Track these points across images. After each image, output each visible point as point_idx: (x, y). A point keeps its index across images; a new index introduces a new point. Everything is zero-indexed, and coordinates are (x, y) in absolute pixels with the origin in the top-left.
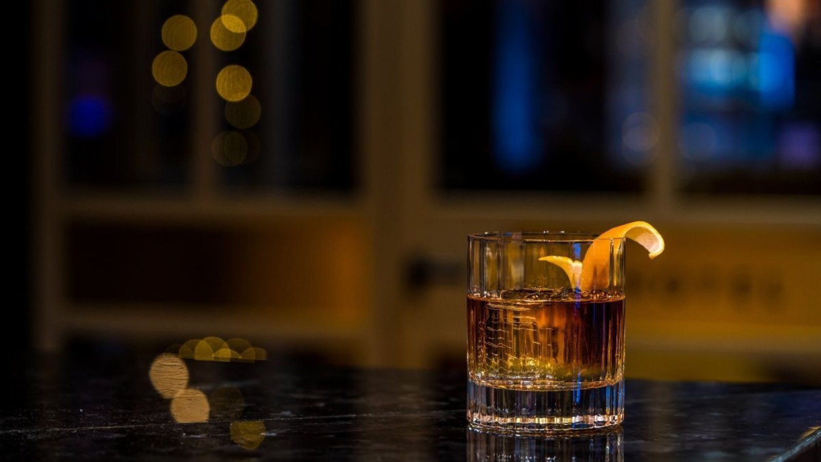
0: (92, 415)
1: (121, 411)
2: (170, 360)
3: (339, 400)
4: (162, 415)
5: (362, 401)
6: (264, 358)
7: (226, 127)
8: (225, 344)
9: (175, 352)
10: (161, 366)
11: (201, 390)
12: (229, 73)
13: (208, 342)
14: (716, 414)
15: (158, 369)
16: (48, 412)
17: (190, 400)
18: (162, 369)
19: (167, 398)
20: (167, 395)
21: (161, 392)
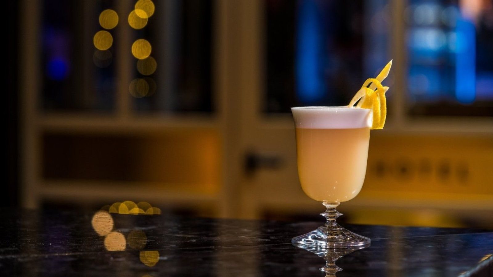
0: (57, 247)
1: (74, 244)
2: (104, 215)
3: (205, 238)
4: (99, 247)
5: (218, 238)
6: (159, 213)
7: (138, 75)
8: (136, 205)
9: (107, 210)
10: (98, 218)
11: (121, 232)
12: (139, 44)
13: (126, 204)
14: (430, 246)
15: (97, 219)
16: (30, 245)
17: (115, 238)
18: (99, 219)
19: (102, 236)
20: (102, 234)
21: (98, 233)
